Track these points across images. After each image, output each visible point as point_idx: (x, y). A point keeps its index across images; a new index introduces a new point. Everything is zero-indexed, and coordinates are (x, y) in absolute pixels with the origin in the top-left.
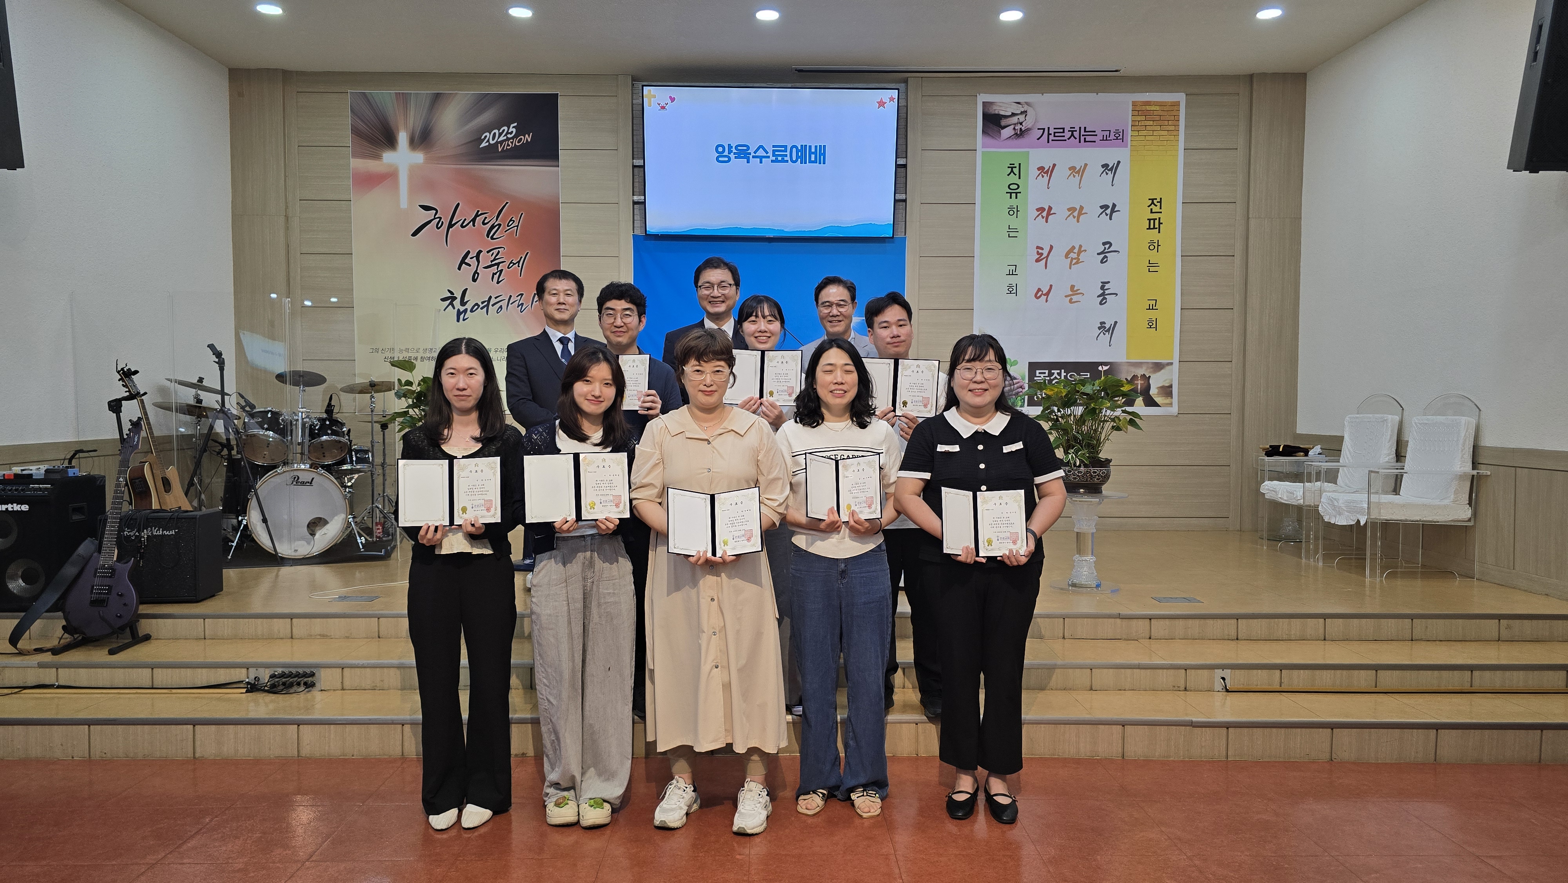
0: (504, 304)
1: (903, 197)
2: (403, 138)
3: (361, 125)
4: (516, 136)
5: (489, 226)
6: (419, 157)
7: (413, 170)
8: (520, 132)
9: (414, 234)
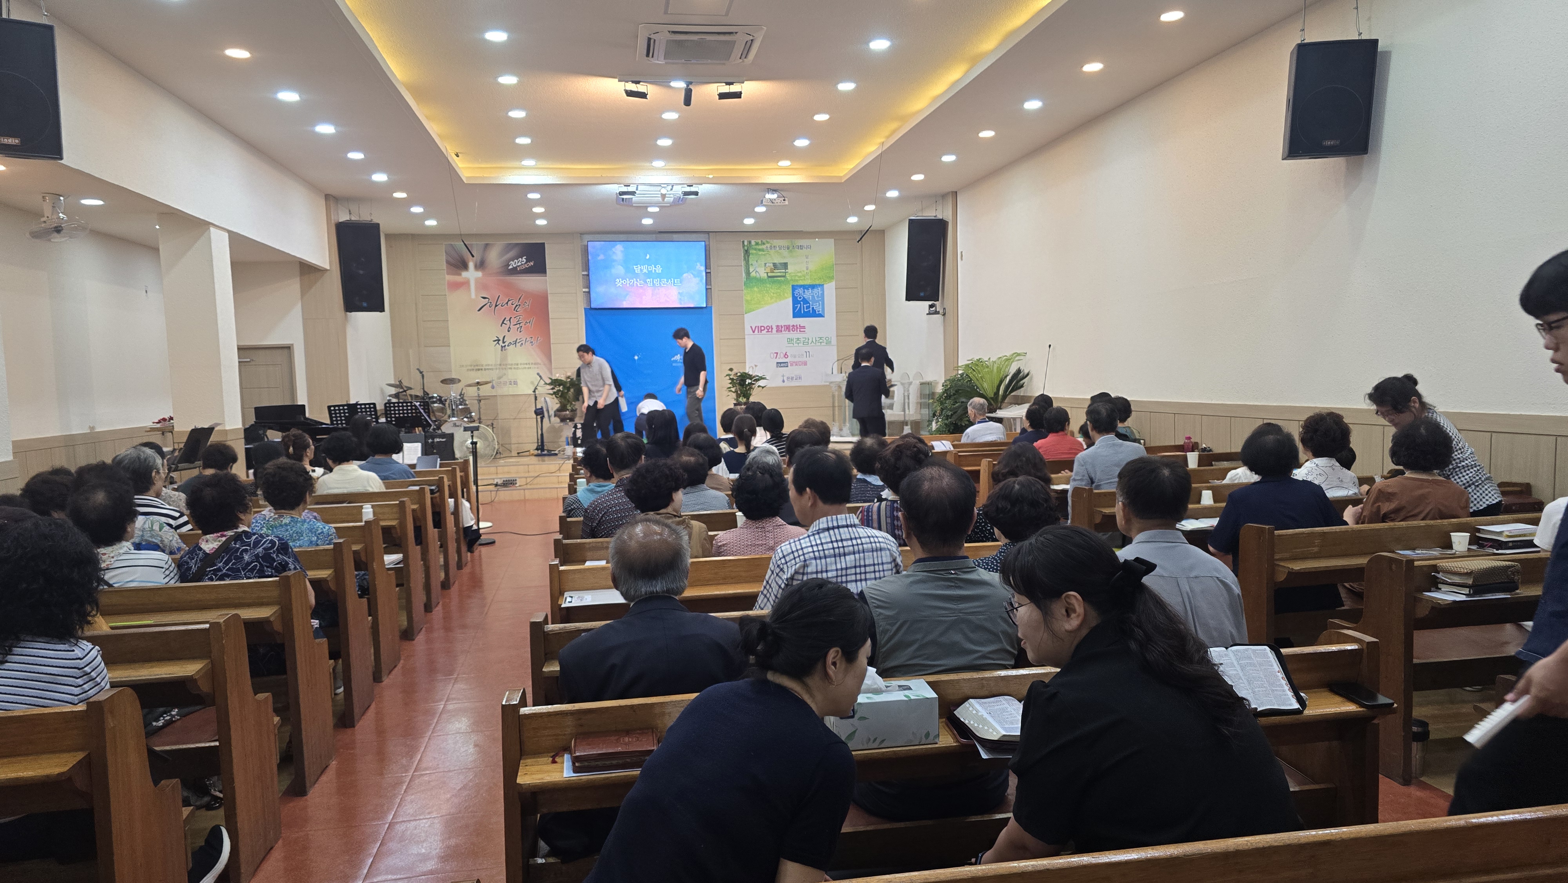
0: (523, 342)
1: (710, 287)
2: (471, 265)
3: (450, 259)
4: (526, 263)
5: (514, 306)
6: (479, 274)
7: (477, 280)
8: (528, 261)
9: (479, 310)
